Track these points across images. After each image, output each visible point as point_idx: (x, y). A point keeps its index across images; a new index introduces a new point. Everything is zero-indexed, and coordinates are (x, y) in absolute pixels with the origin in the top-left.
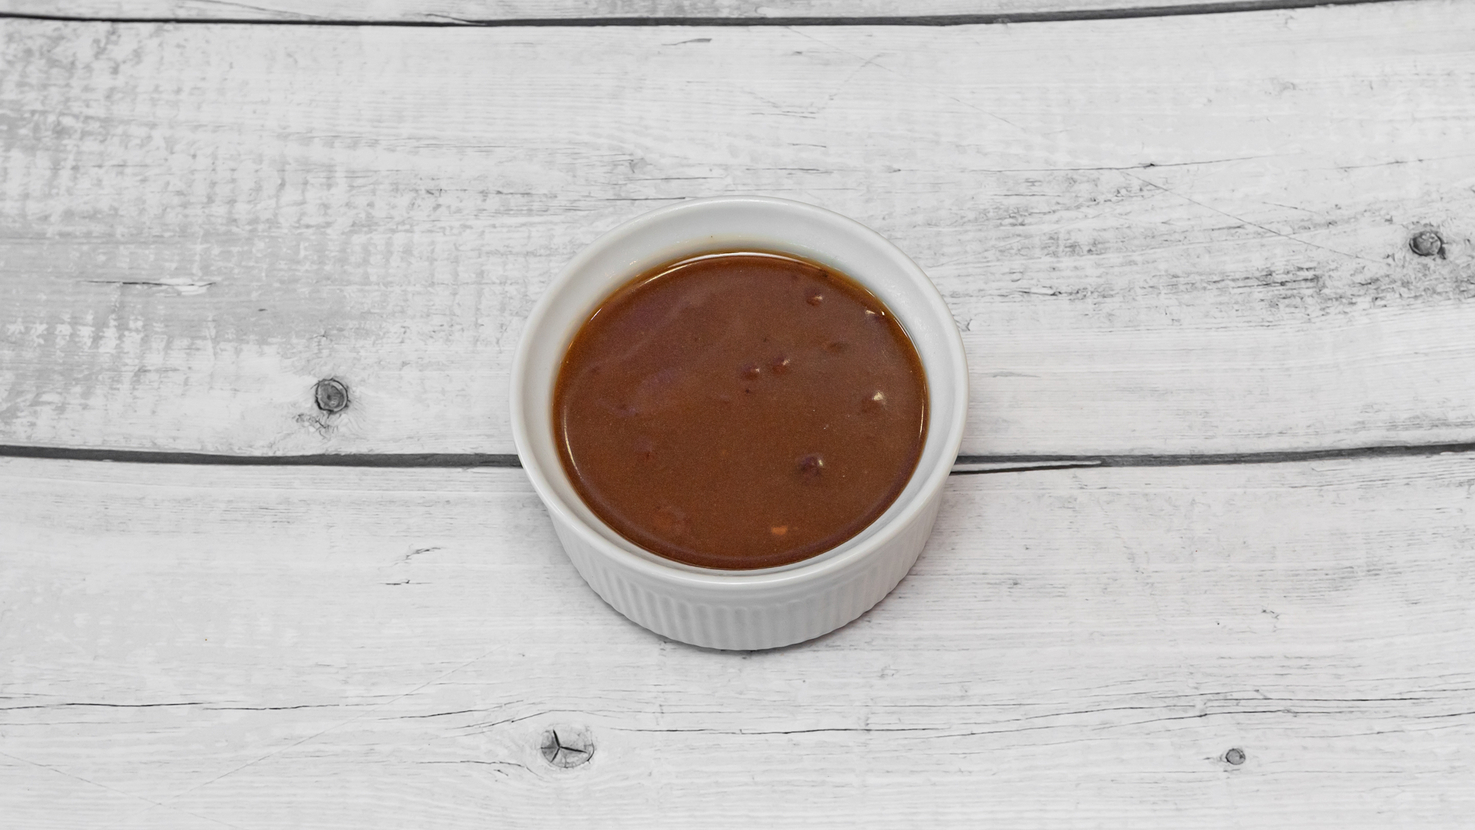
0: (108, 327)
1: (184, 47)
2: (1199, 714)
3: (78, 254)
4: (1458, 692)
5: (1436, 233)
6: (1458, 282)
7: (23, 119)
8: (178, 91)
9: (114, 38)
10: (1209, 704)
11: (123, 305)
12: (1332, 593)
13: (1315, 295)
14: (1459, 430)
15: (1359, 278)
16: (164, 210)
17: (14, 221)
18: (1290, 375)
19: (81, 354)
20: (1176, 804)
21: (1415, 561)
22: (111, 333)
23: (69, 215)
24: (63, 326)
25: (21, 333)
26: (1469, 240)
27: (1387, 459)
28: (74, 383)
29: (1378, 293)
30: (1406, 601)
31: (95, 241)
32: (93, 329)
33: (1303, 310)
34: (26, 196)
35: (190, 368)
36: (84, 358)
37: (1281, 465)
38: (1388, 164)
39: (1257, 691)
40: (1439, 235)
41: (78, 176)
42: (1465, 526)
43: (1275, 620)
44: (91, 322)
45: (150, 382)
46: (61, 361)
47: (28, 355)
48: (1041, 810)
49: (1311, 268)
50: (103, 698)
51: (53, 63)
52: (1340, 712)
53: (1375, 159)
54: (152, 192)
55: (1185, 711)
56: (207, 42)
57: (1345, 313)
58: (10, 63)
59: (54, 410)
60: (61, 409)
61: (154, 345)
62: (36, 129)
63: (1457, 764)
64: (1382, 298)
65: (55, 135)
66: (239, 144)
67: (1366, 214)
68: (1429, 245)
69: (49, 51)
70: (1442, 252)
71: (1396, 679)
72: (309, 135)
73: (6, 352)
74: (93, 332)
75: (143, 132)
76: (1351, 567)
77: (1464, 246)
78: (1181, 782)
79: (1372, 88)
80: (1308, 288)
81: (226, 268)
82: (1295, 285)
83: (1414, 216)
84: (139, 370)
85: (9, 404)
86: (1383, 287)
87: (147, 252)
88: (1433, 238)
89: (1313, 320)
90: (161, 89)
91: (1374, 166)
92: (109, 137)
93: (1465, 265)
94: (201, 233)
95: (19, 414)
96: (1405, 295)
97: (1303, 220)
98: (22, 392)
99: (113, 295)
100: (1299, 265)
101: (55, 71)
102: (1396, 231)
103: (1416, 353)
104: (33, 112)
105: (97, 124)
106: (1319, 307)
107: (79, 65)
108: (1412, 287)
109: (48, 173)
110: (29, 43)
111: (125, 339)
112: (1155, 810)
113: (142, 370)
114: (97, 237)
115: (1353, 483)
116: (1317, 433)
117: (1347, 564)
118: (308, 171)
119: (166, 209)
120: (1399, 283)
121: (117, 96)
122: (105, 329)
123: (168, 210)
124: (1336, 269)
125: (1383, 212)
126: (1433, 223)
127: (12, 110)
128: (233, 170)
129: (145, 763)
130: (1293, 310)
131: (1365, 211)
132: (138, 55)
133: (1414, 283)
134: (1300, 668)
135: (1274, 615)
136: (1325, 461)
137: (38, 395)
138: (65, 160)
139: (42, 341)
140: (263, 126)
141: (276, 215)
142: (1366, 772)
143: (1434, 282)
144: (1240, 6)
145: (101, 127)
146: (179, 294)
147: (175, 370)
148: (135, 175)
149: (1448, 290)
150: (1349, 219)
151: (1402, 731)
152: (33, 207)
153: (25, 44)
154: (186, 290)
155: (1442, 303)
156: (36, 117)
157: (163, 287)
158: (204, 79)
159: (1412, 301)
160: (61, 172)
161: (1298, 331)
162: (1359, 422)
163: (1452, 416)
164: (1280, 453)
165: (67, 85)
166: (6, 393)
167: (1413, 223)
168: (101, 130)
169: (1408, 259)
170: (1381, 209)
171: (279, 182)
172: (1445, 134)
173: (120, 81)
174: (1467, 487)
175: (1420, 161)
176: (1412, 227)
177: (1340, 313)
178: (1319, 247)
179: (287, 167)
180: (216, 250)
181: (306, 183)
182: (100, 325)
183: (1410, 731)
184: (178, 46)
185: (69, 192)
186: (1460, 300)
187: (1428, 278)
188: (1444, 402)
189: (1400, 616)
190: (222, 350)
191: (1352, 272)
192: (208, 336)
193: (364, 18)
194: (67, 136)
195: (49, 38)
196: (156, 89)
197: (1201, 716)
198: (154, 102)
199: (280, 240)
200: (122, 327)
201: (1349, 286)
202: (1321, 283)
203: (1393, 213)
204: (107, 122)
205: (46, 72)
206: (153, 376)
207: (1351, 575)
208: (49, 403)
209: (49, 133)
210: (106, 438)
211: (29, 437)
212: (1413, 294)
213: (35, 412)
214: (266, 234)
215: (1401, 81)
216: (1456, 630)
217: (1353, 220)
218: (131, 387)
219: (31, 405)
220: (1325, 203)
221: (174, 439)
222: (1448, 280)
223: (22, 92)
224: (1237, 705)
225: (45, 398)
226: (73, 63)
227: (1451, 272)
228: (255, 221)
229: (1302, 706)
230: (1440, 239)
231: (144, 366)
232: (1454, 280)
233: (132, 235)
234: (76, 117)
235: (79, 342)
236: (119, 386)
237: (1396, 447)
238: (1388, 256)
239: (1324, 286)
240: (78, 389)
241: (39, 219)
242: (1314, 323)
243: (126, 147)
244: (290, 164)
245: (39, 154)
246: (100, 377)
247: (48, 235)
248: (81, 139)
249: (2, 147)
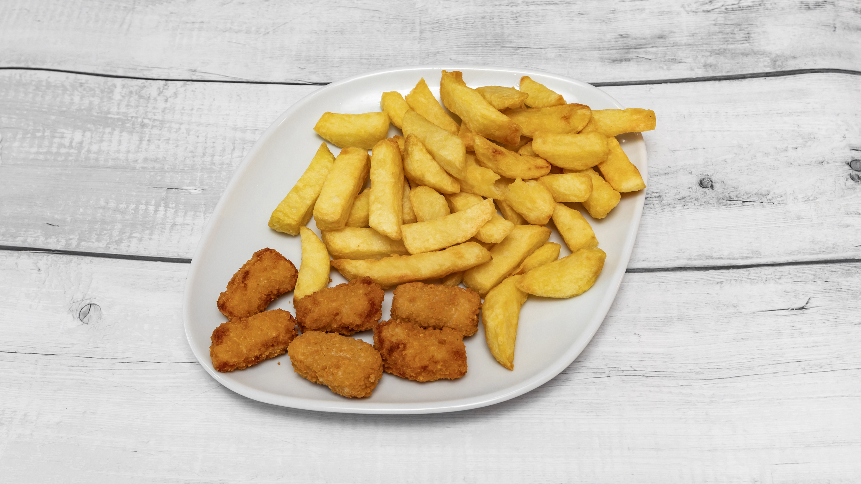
0: (161, 206)
1: (195, 91)
2: (607, 376)
3: (149, 176)
4: (714, 370)
5: (710, 179)
6: (718, 199)
7: (128, 120)
8: (192, 110)
9: (166, 87)
10: (611, 372)
11: (167, 198)
12: (663, 327)
13: (659, 203)
14: (717, 261)
15: (678, 197)
16: (185, 159)
17: (123, 162)
18: (648, 237)
19: (149, 217)
20: (596, 413)
21: (698, 315)
22: (162, 209)
23: (146, 160)
24: (142, 205)
25: (125, 208)
26: (723, 182)
27: (687, 272)
28: (146, 229)
29: (685, 203)
30: (694, 331)
31: (156, 171)
32: (155, 207)
33: (654, 210)
34: (128, 152)
35: (194, 224)
36: (151, 219)
37: (643, 274)
38: (691, 149)
39: (631, 367)
40: (711, 179)
41: (150, 144)
42: (719, 301)
43: (639, 338)
44: (154, 204)
45: (177, 229)
46: (141, 220)
47: (128, 217)
48: (540, 414)
49: (658, 192)
50: (155, 359)
51: (141, 97)
52: (665, 377)
53: (685, 147)
54: (180, 151)
55: (601, 375)
56: (205, 89)
57: (671, 211)
58: (123, 96)
59: (138, 240)
60: (140, 240)
61: (179, 214)
62: (133, 124)
63: (713, 399)
64: (687, 205)
65: (141, 127)
66: (216, 132)
67: (681, 170)
68: (707, 183)
69: (139, 92)
70: (712, 186)
71: (689, 363)
72: (245, 129)
73: (118, 216)
74: (154, 208)
75: (177, 126)
76: (671, 317)
77: (721, 184)
78: (599, 404)
79: (685, 118)
80: (656, 200)
81: (210, 183)
82: (651, 199)
83: (701, 171)
84: (173, 224)
85: (119, 237)
86: (687, 201)
87: (177, 176)
88: (708, 181)
89: (658, 214)
90: (185, 109)
91: (685, 150)
92: (163, 128)
93: (722, 192)
94: (200, 169)
95: (123, 242)
96: (696, 204)
97: (655, 172)
98: (125, 232)
99: (163, 193)
100: (653, 191)
101: (141, 100)
102: (693, 177)
103: (700, 228)
104: (132, 117)
105: (158, 123)
106: (660, 208)
107: (152, 98)
108: (699, 201)
109: (138, 142)
110: (131, 89)
111: (167, 211)
112: (588, 416)
113: (174, 225)
114: (157, 169)
115: (673, 282)
116: (658, 261)
117: (669, 315)
118: (245, 144)
119: (186, 158)
120: (694, 199)
121: (167, 111)
122: (159, 207)
123: (187, 158)
124: (668, 193)
125: (688, 170)
126: (709, 175)
127: (123, 116)
128: (214, 143)
129: (171, 387)
130: (650, 209)
131: (681, 169)
132: (176, 94)
133: (700, 199)
134: (649, 358)
135: (639, 336)
136: (662, 273)
137: (131, 234)
138: (145, 137)
139: (133, 212)
140: (226, 125)
141: (231, 161)
142: (675, 402)
143: (708, 199)
144: (631, 83)
145: (160, 124)
146: (190, 193)
147: (188, 225)
148: (173, 144)
149: (714, 202)
150: (674, 172)
151: (691, 385)
152: (131, 156)
153: (129, 89)
154: (193, 192)
155: (712, 208)
156: (133, 119)
157: (184, 190)
158: (203, 105)
159: (699, 207)
160: (143, 142)
161: (652, 218)
162: (676, 257)
163: (715, 255)
164: (643, 269)
165: (147, 106)
166: (118, 233)
167: (700, 174)
168: (160, 125)
169: (698, 189)
170: (687, 168)
171: (233, 148)
172: (714, 137)
173: (168, 105)
174: (720, 284)
175: (704, 148)
176: (700, 176)
177: (669, 211)
178: (661, 184)
179: (236, 142)
180: (206, 176)
181: (243, 149)
182: (157, 206)
183: (694, 385)
184: (193, 91)
185: (146, 150)
186: (719, 207)
187: (706, 197)
188: (712, 249)
189: (691, 337)
190: (207, 217)
191: (675, 194)
192: (202, 211)
193: (269, 81)
194: (146, 127)
195: (140, 87)
196: (183, 108)
197: (608, 377)
198: (182, 114)
199: (232, 172)
200: (166, 206)
201: (673, 200)
202: (661, 198)
203: (692, 170)
204: (162, 122)
205: (138, 101)
206: (179, 227)
207: (671, 320)
208: (136, 237)
209: (139, 126)
210: (159, 252)
211: (127, 251)
212: (700, 204)
213: (130, 241)
214: (226, 169)
215: (697, 115)
216: (714, 344)
217: (675, 173)
218: (170, 231)
219: (128, 238)
220: (664, 165)
221: (187, 253)
222: (714, 198)
223: (128, 109)
224: (623, 373)
225: (134, 235)
226: (149, 97)
227: (716, 195)
228: (222, 164)
229: (650, 374)
230: (711, 181)
231: (175, 223)
232: (717, 198)
233: (171, 169)
234: (150, 119)
235: (148, 212)
236: (165, 231)
237: (691, 267)
238: (690, 188)
239: (663, 200)
240: (148, 232)
241: (134, 161)
242: (659, 215)
243: (170, 132)
244: (237, 141)
245: (134, 134)
246: (157, 227)
247: (137, 168)
248: (152, 128)
249: (119, 131)
